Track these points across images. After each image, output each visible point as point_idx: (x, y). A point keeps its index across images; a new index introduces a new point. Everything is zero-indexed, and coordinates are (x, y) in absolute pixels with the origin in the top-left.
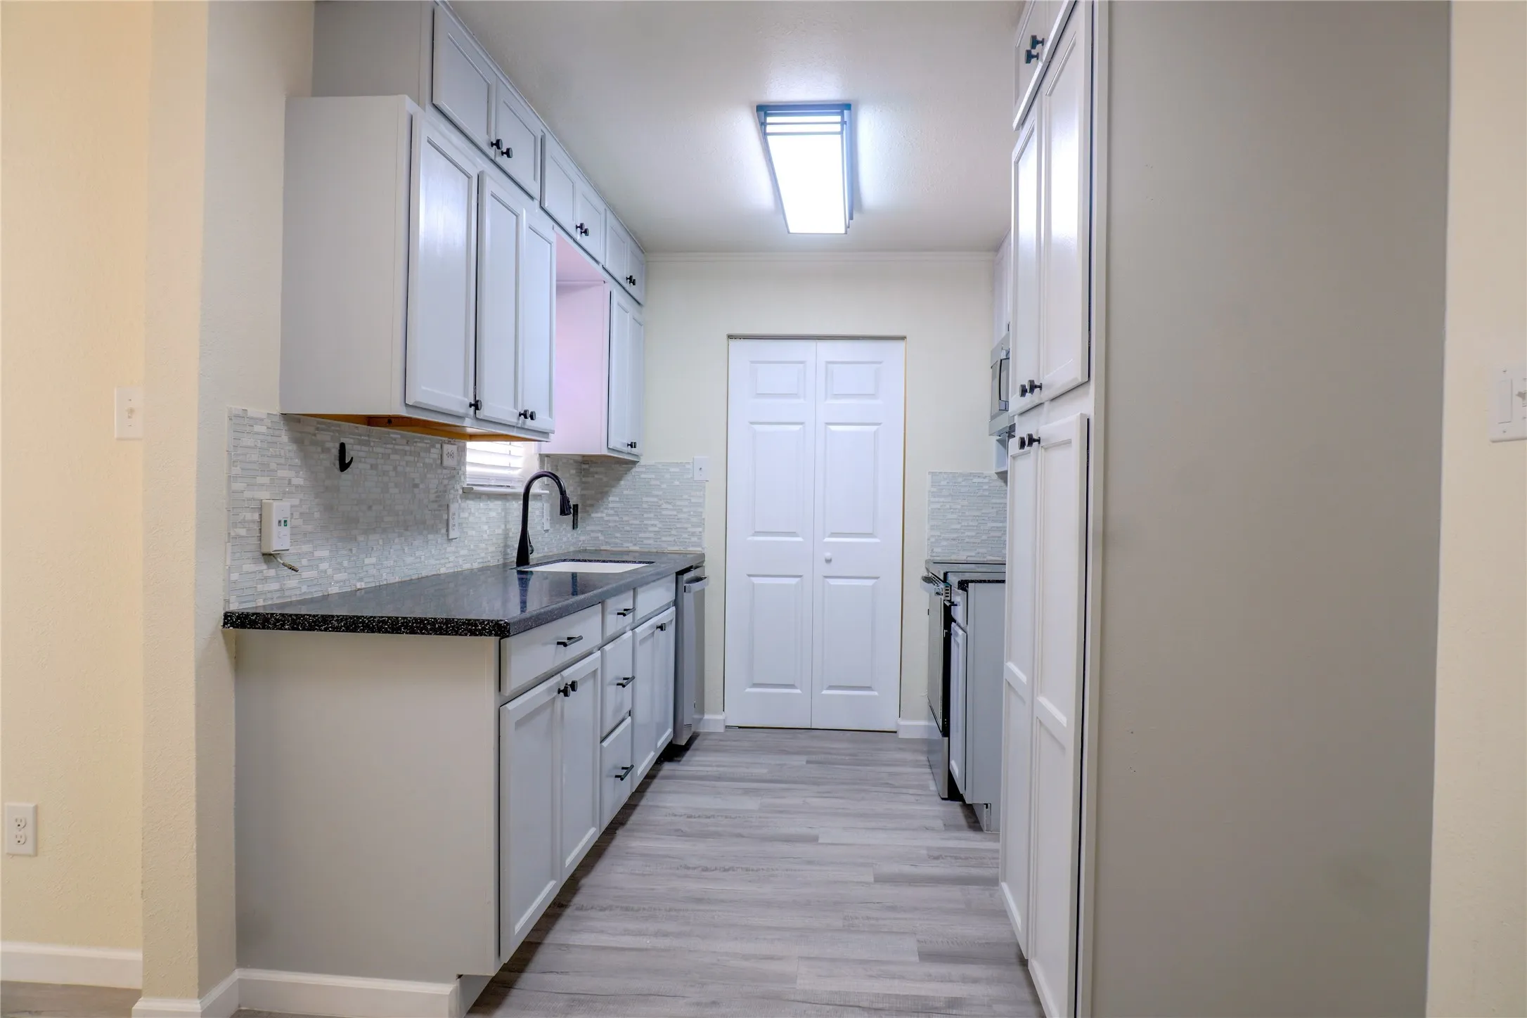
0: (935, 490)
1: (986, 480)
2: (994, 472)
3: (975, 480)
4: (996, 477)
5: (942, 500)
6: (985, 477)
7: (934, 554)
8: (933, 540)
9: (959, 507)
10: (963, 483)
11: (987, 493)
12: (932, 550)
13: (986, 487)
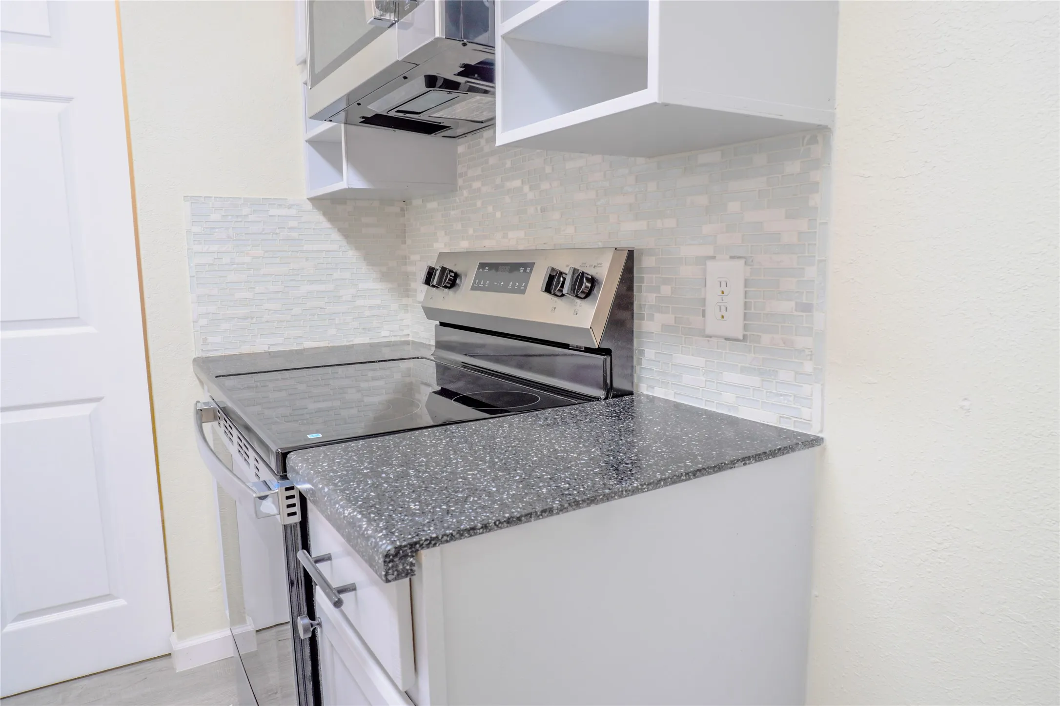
0: (196, 229)
1: (293, 212)
2: (305, 198)
3: (273, 212)
4: (309, 206)
5: (215, 248)
6: (290, 207)
7: (209, 347)
8: (203, 322)
9: (247, 260)
10: (251, 218)
11: (295, 235)
12: (206, 339)
13: (292, 223)
